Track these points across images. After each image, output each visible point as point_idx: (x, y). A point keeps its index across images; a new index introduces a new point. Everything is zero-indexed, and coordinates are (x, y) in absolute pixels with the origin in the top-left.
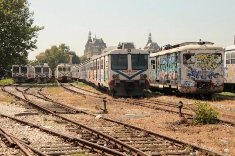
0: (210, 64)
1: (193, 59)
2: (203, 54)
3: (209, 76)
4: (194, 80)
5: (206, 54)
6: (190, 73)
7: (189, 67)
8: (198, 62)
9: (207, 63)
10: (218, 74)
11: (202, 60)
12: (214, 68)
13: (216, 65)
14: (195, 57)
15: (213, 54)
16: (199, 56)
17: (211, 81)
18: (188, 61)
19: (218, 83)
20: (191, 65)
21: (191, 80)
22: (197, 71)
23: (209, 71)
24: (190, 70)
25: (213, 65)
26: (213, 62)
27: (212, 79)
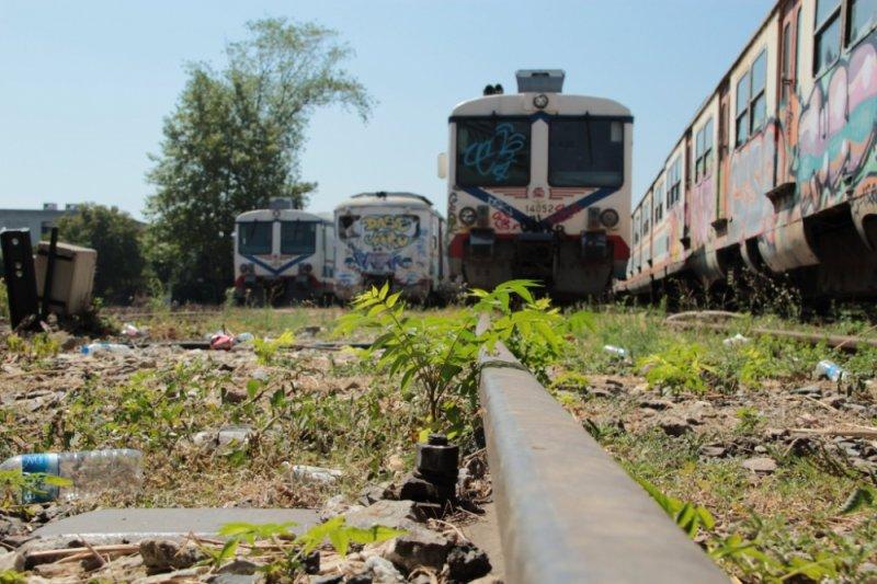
0: (392, 237)
1: (357, 226)
2: (378, 217)
3: (388, 263)
4: (358, 270)
5: (384, 217)
6: (351, 256)
7: (351, 245)
8: (368, 233)
9: (386, 236)
10: (409, 260)
11: (376, 230)
12: (400, 247)
13: (406, 240)
14: (361, 223)
15: (398, 216)
16: (370, 221)
17: (393, 274)
18: (348, 233)
19: (409, 280)
20: (353, 240)
21: (353, 273)
22: (364, 252)
23: (389, 252)
24: (351, 251)
25: (399, 239)
26: (398, 233)
27: (394, 269)
